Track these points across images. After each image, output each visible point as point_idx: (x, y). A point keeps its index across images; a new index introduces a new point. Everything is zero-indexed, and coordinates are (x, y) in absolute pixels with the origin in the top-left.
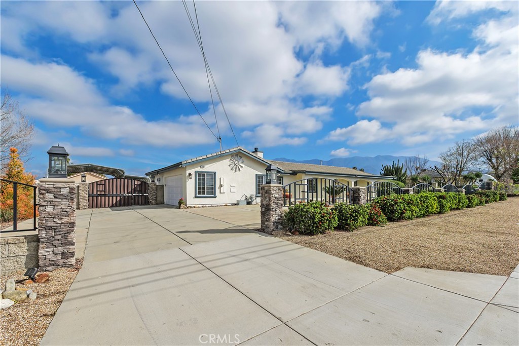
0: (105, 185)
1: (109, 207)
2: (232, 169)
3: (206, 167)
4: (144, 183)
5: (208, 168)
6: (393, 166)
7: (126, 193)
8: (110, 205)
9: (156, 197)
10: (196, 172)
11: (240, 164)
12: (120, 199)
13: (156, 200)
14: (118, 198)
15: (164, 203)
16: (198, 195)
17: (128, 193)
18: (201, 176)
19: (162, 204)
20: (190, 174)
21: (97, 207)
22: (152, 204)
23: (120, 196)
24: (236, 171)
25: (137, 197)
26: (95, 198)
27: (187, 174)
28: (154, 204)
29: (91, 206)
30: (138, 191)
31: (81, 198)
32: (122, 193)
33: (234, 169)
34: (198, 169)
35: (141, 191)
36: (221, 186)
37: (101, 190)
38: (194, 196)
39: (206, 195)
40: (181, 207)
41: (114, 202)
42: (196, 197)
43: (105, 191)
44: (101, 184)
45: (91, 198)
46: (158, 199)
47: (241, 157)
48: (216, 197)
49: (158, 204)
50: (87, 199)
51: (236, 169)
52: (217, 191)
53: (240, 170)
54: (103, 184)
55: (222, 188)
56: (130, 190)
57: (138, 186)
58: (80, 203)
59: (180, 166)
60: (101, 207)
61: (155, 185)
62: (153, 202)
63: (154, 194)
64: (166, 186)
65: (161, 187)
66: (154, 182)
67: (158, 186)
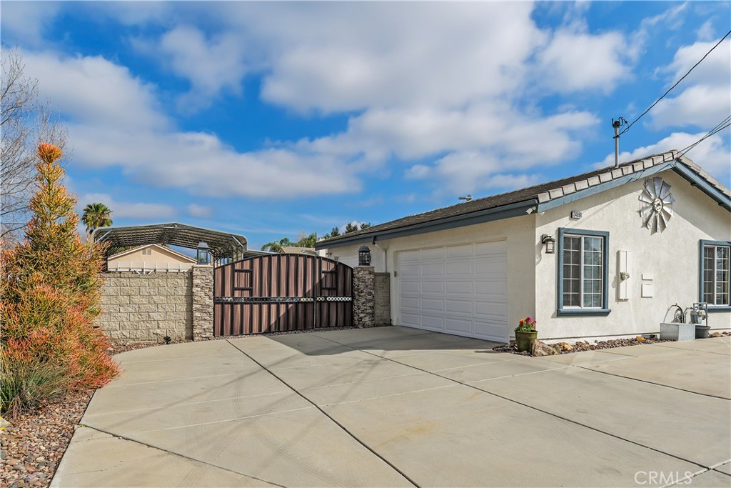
0: (251, 272)
1: (260, 332)
2: (646, 224)
3: (585, 214)
4: (341, 269)
5: (591, 219)
7: (300, 295)
8: (264, 328)
9: (372, 307)
10: (559, 232)
11: (665, 208)
12: (288, 311)
13: (373, 315)
14: (283, 309)
15: (391, 325)
16: (566, 308)
17: (305, 295)
18: (571, 246)
19: (386, 325)
20: (545, 239)
21: (232, 333)
22: (364, 326)
23: (287, 304)
24: (655, 230)
25: (325, 306)
26: (228, 307)
27: (538, 240)
28: (369, 326)
29: (220, 331)
30: (329, 289)
31: (198, 310)
32: (292, 295)
33: (651, 223)
34: (565, 223)
35: (336, 289)
36: (621, 277)
37: (242, 286)
38: (553, 310)
39: (583, 308)
41: (273, 320)
42: (559, 314)
43: (251, 291)
44: (242, 271)
45: (218, 307)
46: (378, 312)
47: (668, 187)
48: (606, 314)
49: (377, 326)
50: (211, 310)
52: (611, 292)
53: (664, 227)
54: (246, 271)
55: (622, 284)
56: (309, 287)
57: (329, 276)
58: (195, 323)
59: (529, 211)
60: (241, 332)
61: (370, 274)
62: (367, 320)
63: (370, 297)
64: (396, 275)
65: (384, 277)
66: (368, 264)
67: (376, 275)
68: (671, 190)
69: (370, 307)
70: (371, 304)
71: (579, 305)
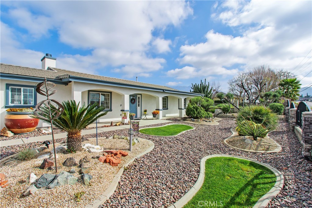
6: (201, 85)
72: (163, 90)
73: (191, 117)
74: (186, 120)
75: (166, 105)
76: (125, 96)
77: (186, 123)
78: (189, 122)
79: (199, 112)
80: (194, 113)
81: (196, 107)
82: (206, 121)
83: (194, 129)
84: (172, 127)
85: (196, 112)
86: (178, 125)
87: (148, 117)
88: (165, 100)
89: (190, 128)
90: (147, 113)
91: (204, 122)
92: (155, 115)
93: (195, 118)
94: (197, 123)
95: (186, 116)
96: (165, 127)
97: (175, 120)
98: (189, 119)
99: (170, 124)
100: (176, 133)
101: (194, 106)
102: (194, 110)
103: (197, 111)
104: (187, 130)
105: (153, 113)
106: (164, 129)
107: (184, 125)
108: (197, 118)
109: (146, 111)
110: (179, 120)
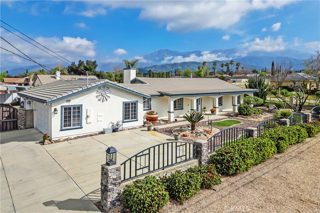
2: (99, 100)
3: (72, 101)
4: (12, 109)
10: (62, 107)
11: (107, 95)
13: (25, 125)
15: (33, 127)
16: (64, 128)
18: (67, 110)
19: (31, 128)
20: (55, 110)
22: (21, 129)
24: (103, 101)
25: (5, 123)
27: (53, 110)
28: (23, 129)
30: (6, 117)
33: (101, 99)
34: (66, 104)
35: (10, 117)
36: (87, 117)
39: (72, 127)
40: (45, 143)
42: (61, 130)
46: (28, 124)
47: (109, 88)
48: (82, 128)
49: (27, 128)
51: (104, 99)
52: (84, 122)
53: (107, 100)
55: (88, 119)
59: (45, 104)
61: (24, 111)
62: (22, 127)
63: (24, 119)
64: (35, 110)
65: (31, 111)
66: (23, 107)
67: (26, 111)
68: (109, 89)
69: (24, 122)
70: (24, 121)
71: (71, 126)
72: (220, 93)
73: (242, 114)
74: (238, 116)
75: (220, 101)
76: (194, 100)
77: (237, 119)
78: (240, 118)
79: (248, 110)
80: (245, 112)
81: (246, 106)
82: (254, 118)
83: (242, 123)
84: (227, 122)
85: (246, 111)
86: (231, 120)
87: (206, 113)
88: (220, 100)
89: (239, 122)
90: (206, 110)
91: (252, 118)
92: (213, 112)
93: (244, 115)
94: (246, 119)
95: (238, 113)
96: (222, 122)
97: (229, 115)
98: (240, 116)
99: (225, 120)
100: (230, 125)
101: (245, 106)
102: (244, 109)
103: (246, 109)
104: (237, 124)
105: (211, 111)
106: (222, 123)
107: (235, 121)
108: (246, 115)
109: (205, 108)
110: (232, 116)
